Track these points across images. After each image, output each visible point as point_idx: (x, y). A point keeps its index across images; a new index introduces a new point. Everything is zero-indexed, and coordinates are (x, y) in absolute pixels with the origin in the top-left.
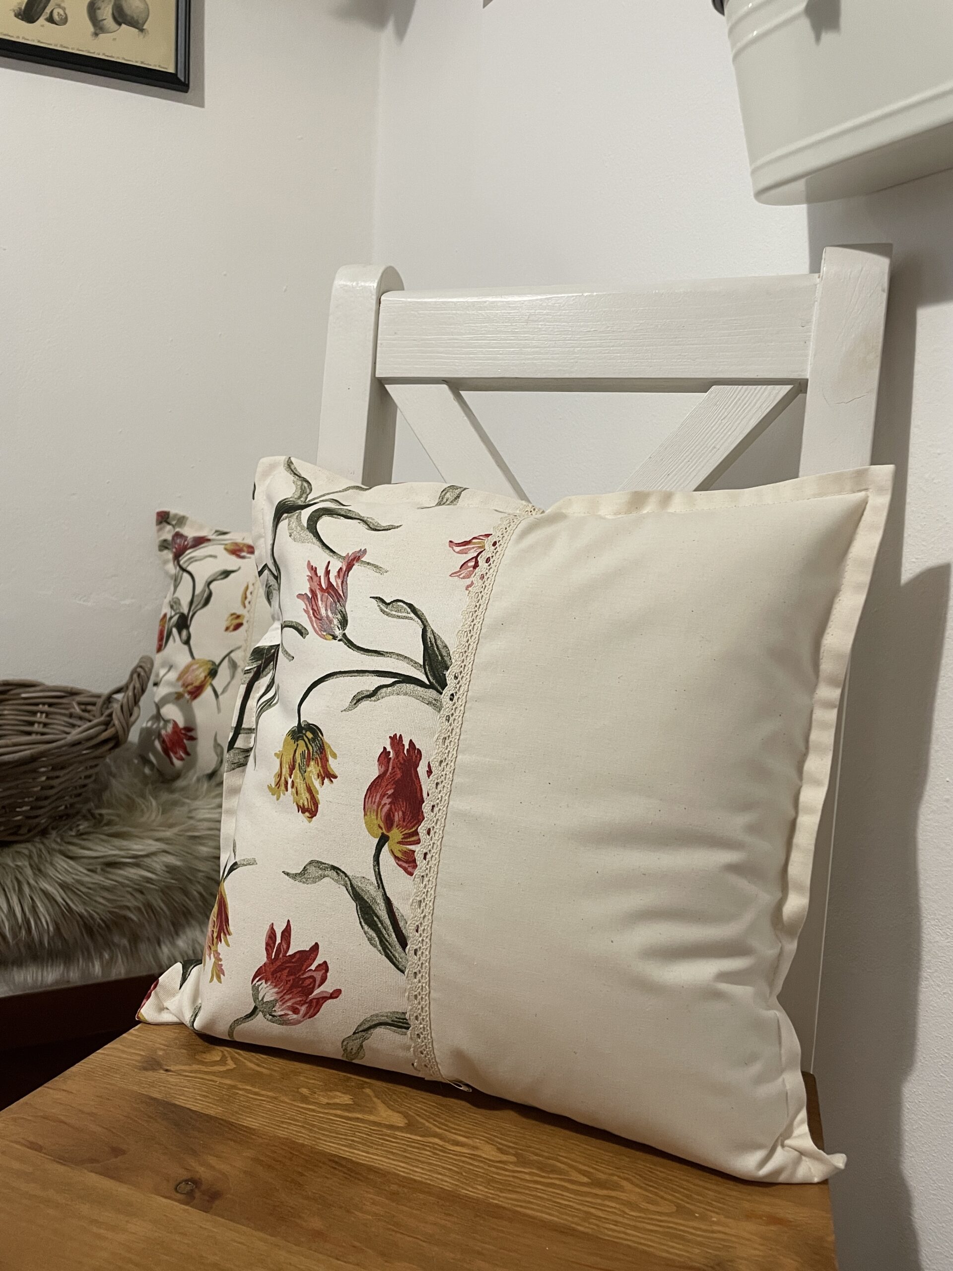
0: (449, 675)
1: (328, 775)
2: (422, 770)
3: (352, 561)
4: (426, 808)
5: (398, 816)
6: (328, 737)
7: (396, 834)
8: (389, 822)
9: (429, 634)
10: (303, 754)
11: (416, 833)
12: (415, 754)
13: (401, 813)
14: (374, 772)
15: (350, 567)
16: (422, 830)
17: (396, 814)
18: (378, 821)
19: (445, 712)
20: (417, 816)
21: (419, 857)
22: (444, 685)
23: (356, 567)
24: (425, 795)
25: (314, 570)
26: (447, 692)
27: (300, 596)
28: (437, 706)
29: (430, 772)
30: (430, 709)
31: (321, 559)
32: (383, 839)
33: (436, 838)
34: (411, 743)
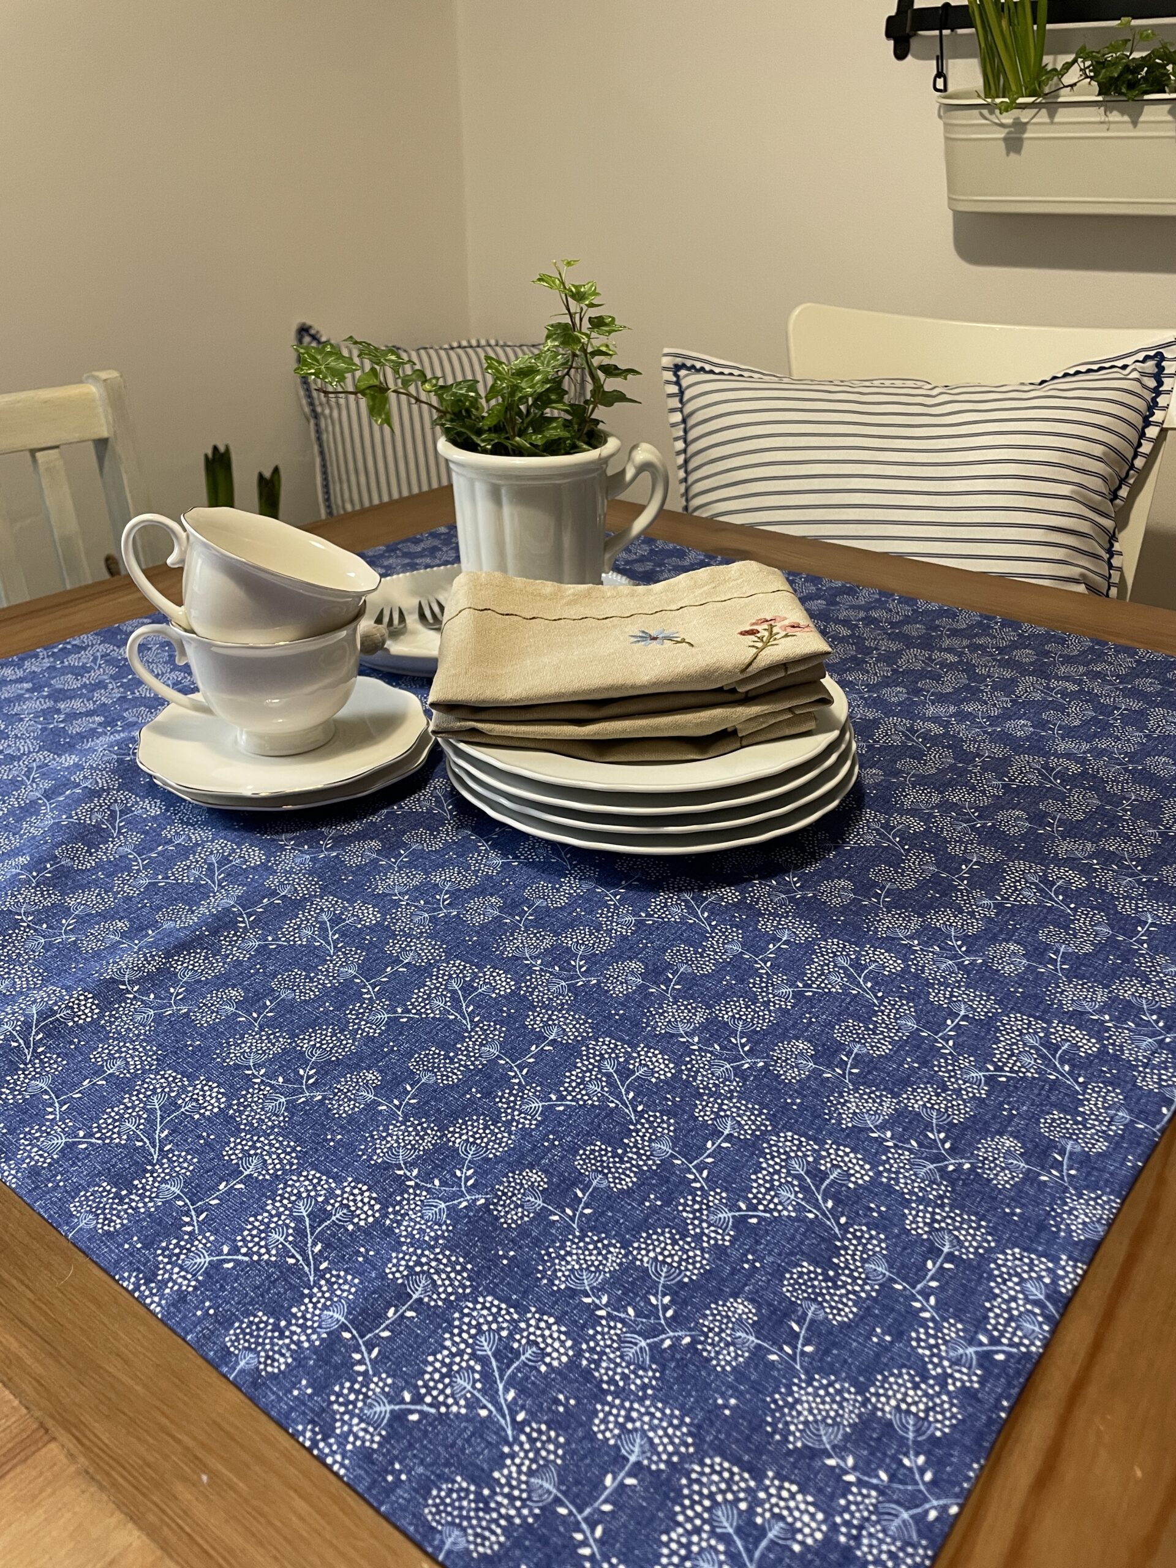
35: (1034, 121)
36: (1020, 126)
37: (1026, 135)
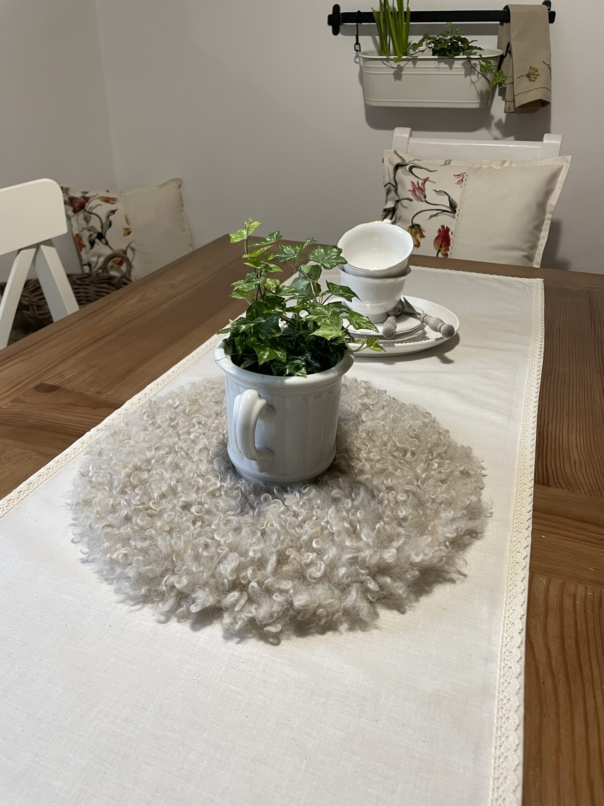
0: (457, 210)
1: (423, 236)
2: (450, 233)
3: (426, 180)
4: (451, 242)
5: (443, 245)
6: (422, 227)
7: (443, 249)
8: (441, 246)
9: (451, 200)
10: (414, 232)
11: (448, 249)
12: (448, 229)
14: (437, 234)
15: (425, 182)
16: (450, 248)
18: (437, 246)
19: (456, 219)
20: (449, 244)
21: (449, 254)
22: (455, 212)
23: (427, 182)
24: (451, 239)
25: (413, 183)
26: (456, 214)
27: (410, 191)
28: (454, 217)
29: (452, 234)
30: (452, 218)
31: (415, 180)
32: (439, 251)
33: (453, 249)
34: (447, 227)
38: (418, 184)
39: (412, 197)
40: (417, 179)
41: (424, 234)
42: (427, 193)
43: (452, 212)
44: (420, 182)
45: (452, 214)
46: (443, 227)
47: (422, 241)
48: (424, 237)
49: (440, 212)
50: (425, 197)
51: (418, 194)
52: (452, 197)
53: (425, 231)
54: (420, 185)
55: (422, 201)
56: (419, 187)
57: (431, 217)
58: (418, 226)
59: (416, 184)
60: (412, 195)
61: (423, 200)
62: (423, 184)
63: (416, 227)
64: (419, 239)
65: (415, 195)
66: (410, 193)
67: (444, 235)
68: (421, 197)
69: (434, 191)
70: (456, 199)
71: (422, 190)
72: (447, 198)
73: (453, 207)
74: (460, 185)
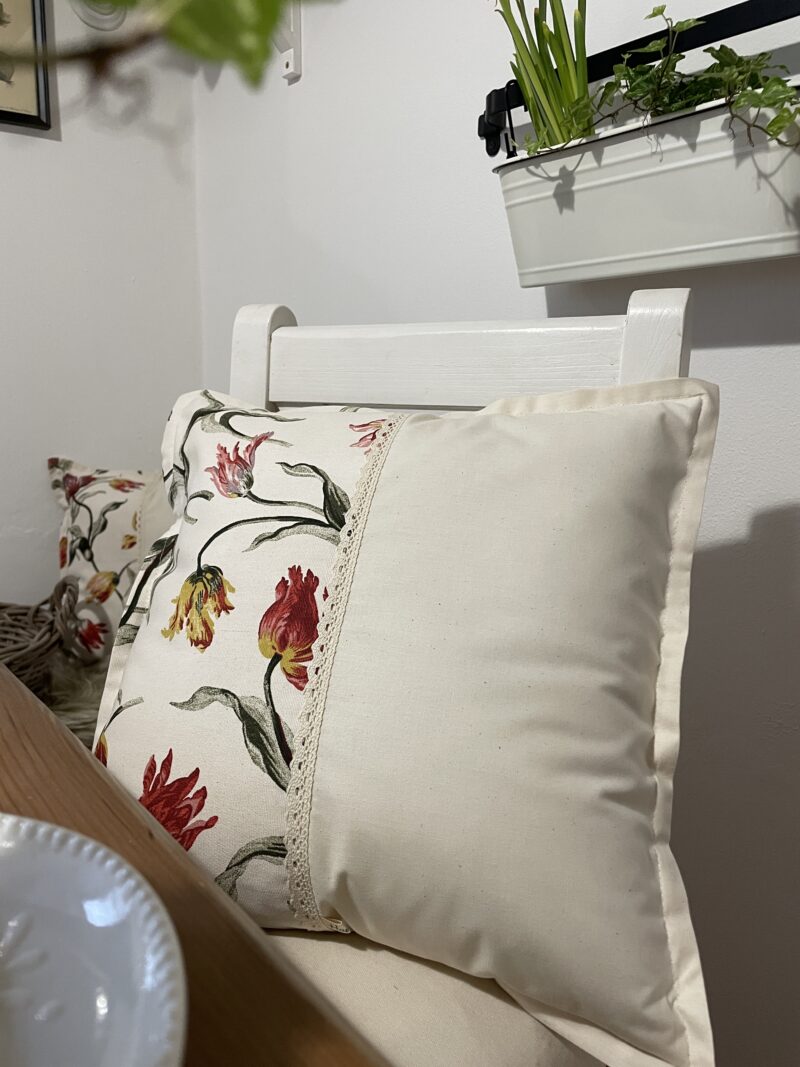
0: (347, 517)
1: (225, 608)
2: (318, 594)
3: (260, 440)
4: (320, 627)
5: (292, 637)
6: (228, 575)
7: (289, 653)
8: (283, 642)
9: (330, 487)
10: (201, 594)
11: (310, 650)
12: (312, 581)
13: (295, 634)
14: (272, 599)
15: (258, 443)
16: (315, 647)
17: (291, 635)
18: (271, 643)
19: (342, 546)
20: (312, 635)
21: (310, 673)
22: (342, 523)
23: (264, 443)
24: (320, 615)
25: (223, 449)
26: (345, 529)
28: (335, 541)
29: (326, 596)
30: (329, 543)
31: (230, 442)
32: (276, 659)
33: (329, 654)
34: (309, 572)
35: (579, 169)
36: (567, 177)
37: (574, 188)
38: (236, 449)
39: (212, 488)
40: (237, 439)
41: (230, 598)
42: (255, 473)
43: (331, 525)
44: (244, 444)
45: (332, 531)
46: (295, 572)
47: (220, 624)
48: (227, 608)
49: (292, 523)
50: (250, 483)
51: (230, 477)
52: (334, 479)
53: (233, 590)
54: (241, 453)
55: (240, 495)
56: (238, 457)
57: (260, 540)
58: (215, 571)
59: (230, 450)
60: (214, 480)
61: (244, 491)
62: (251, 450)
63: (209, 576)
64: (213, 616)
65: (223, 479)
66: (210, 475)
67: (296, 599)
68: (237, 484)
69: (280, 466)
70: (347, 483)
71: (243, 464)
72: (319, 482)
73: (335, 509)
74: (367, 449)
